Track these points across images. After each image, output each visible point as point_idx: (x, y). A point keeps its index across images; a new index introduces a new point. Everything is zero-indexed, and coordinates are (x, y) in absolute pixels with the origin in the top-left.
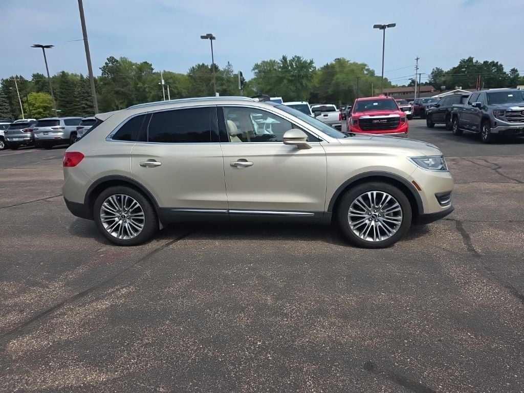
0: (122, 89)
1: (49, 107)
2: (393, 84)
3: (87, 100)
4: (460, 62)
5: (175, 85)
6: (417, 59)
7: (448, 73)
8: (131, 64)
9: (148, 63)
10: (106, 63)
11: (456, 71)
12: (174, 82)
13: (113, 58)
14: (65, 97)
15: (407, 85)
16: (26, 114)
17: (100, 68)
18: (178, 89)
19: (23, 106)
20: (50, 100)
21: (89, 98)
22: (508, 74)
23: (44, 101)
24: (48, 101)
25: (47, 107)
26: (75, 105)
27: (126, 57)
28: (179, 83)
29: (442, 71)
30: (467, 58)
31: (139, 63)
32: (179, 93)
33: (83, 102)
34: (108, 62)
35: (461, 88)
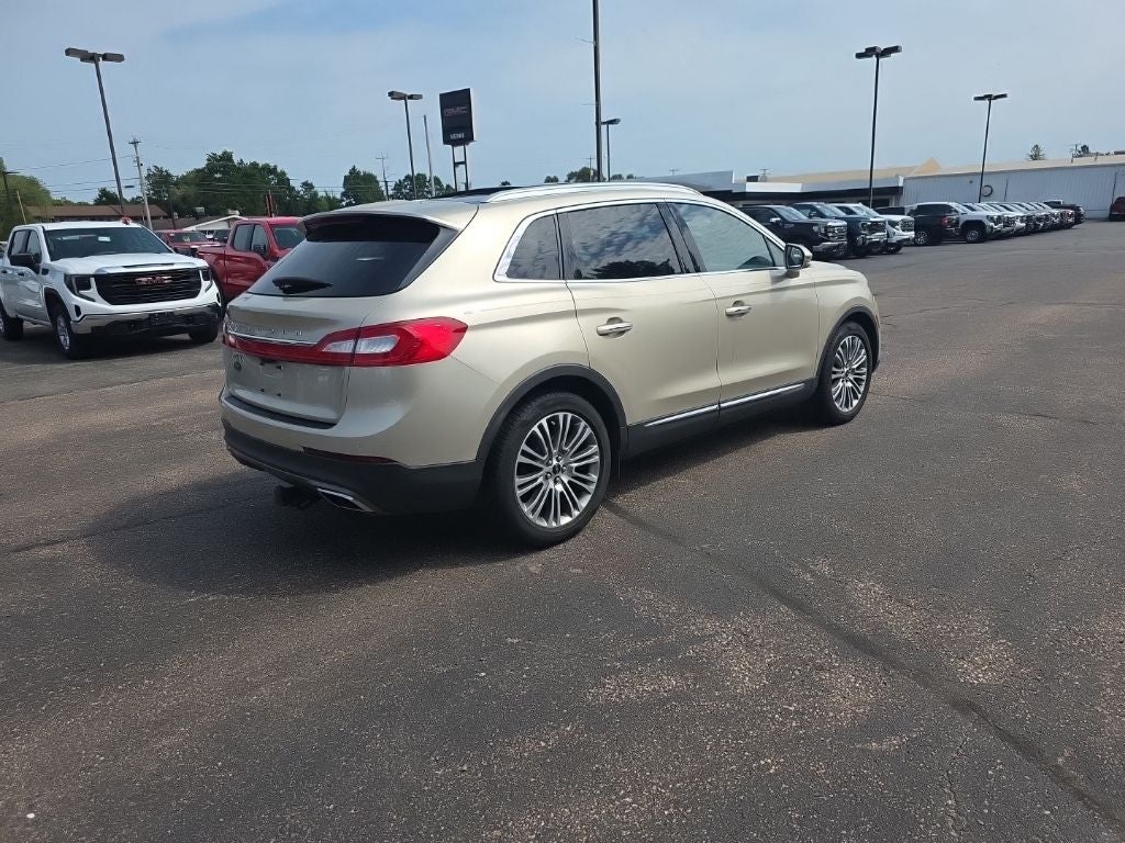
2: (55, 197)
4: (208, 160)
6: (135, 143)
7: (184, 180)
11: (201, 177)
15: (91, 202)
22: (299, 192)
29: (169, 175)
30: (219, 153)
35: (237, 212)
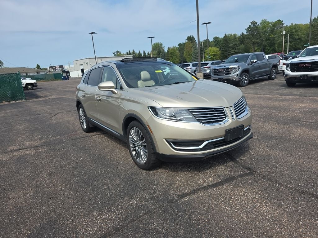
0: (257, 41)
1: (216, 55)
3: (235, 49)
5: (297, 33)
8: (268, 23)
9: (281, 21)
10: (250, 26)
12: (297, 31)
13: (254, 21)
14: (224, 49)
16: (205, 59)
17: (246, 29)
18: (299, 36)
19: (204, 55)
20: (217, 51)
21: (237, 48)
23: (214, 52)
24: (216, 52)
25: (215, 54)
26: (229, 53)
27: (266, 19)
28: (301, 31)
31: (274, 21)
32: (300, 38)
33: (233, 50)
34: (251, 25)
